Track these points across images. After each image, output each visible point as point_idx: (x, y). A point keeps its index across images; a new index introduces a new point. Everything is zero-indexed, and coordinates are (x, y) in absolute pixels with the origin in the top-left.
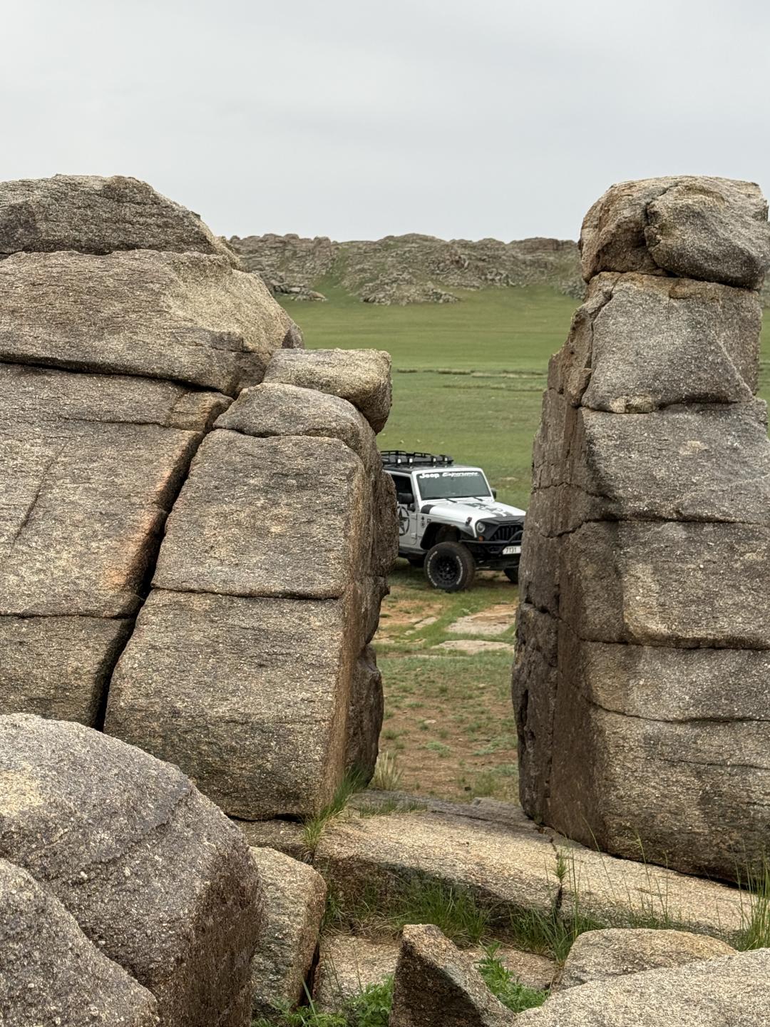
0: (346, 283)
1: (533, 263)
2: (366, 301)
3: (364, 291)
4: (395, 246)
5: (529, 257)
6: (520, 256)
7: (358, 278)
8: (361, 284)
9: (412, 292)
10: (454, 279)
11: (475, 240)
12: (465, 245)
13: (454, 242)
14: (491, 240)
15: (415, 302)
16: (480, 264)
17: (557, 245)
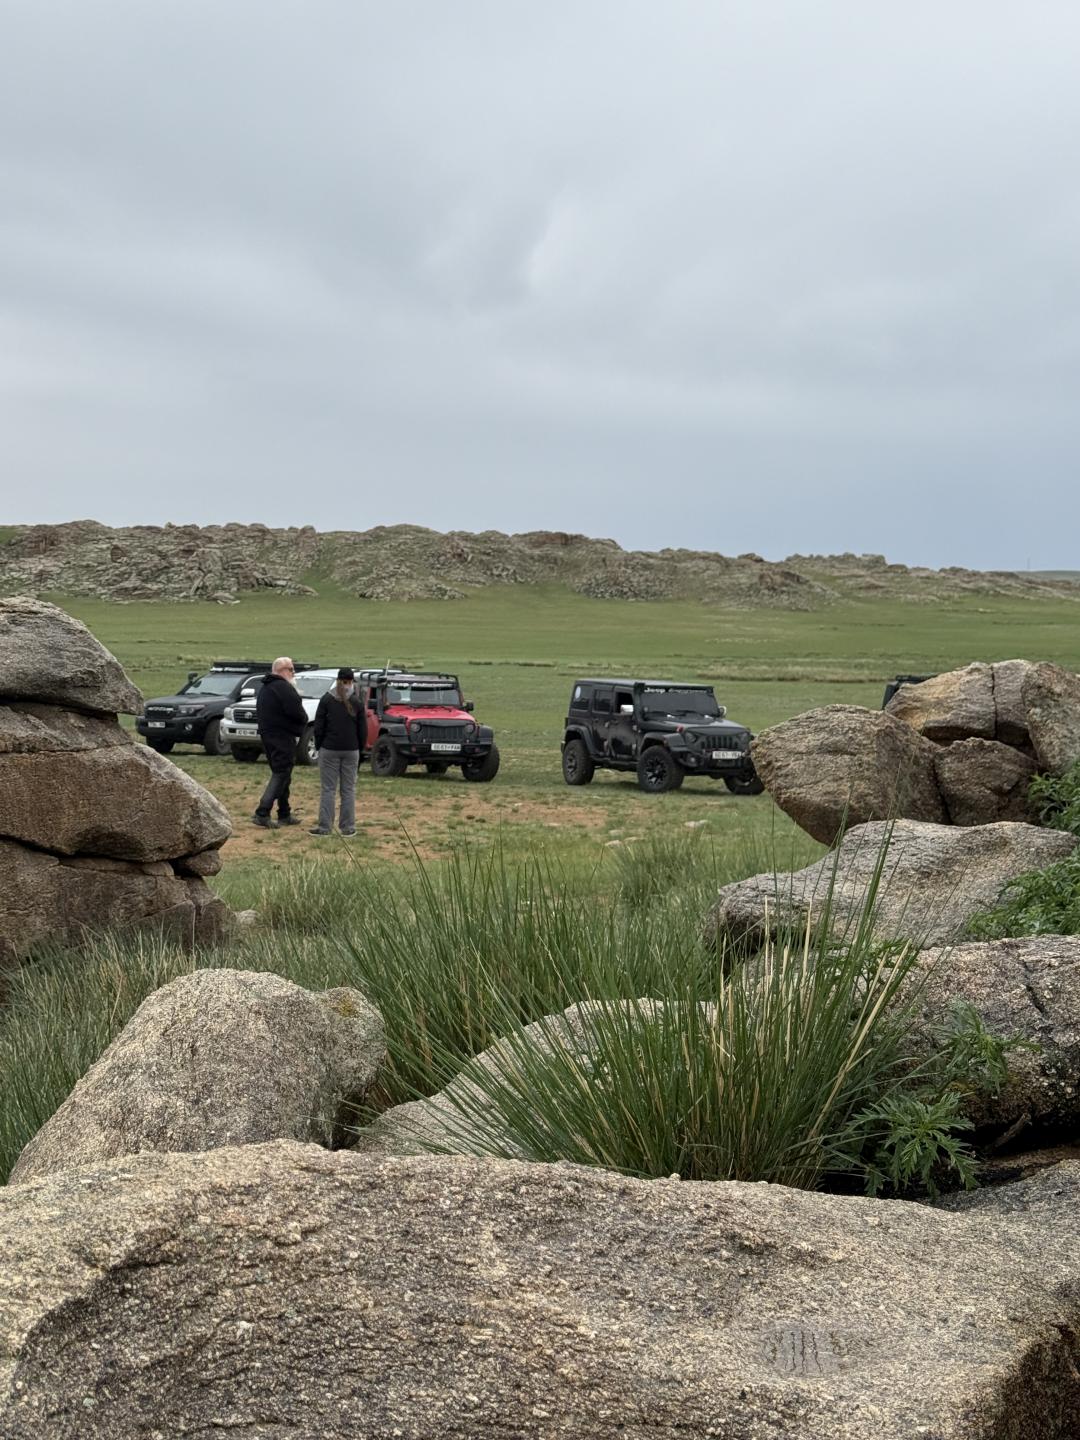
0: (336, 576)
1: (541, 559)
2: (363, 596)
3: (358, 585)
4: (387, 537)
5: (537, 552)
6: (528, 551)
7: (349, 571)
8: (354, 579)
9: (414, 587)
10: (458, 573)
11: (477, 532)
12: (466, 537)
13: (453, 534)
14: (494, 533)
15: (418, 598)
16: (484, 558)
17: (566, 540)
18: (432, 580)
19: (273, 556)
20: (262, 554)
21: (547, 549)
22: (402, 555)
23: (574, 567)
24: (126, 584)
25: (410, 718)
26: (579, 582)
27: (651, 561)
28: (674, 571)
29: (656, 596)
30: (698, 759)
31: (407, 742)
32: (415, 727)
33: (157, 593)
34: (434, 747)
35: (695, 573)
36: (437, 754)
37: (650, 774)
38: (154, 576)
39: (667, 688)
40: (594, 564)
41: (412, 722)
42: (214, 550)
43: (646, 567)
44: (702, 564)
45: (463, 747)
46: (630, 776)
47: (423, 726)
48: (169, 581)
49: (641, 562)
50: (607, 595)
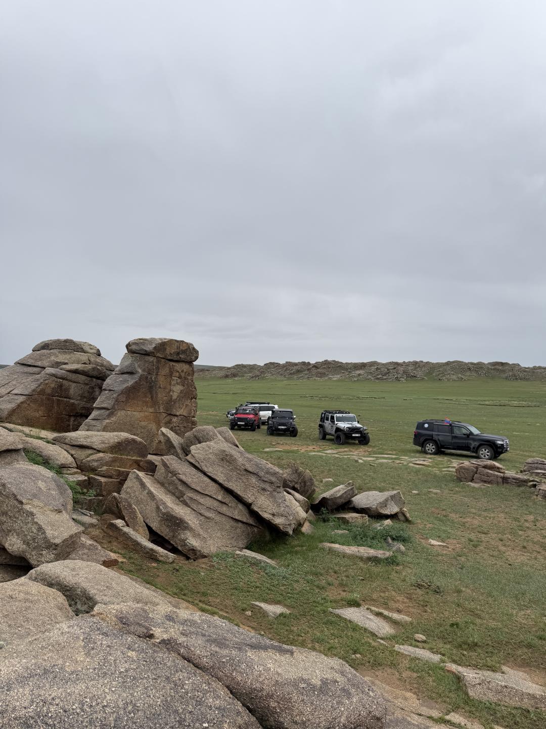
0: (434, 374)
1: (494, 369)
2: (440, 380)
3: (439, 377)
4: (450, 364)
5: (493, 367)
6: (490, 367)
7: (438, 373)
8: (439, 375)
9: (454, 377)
10: (468, 373)
11: (475, 362)
12: (472, 364)
13: (469, 363)
14: (481, 362)
15: (455, 380)
16: (477, 369)
17: (502, 364)
18: (460, 375)
19: (418, 369)
20: (415, 369)
21: (497, 367)
22: (453, 369)
23: (504, 371)
24: (378, 377)
26: (504, 376)
27: (526, 369)
28: (534, 372)
29: (527, 380)
33: (385, 379)
35: (540, 373)
38: (385, 375)
42: (401, 369)
44: (543, 370)
47: (238, 418)
48: (389, 376)
50: (512, 379)
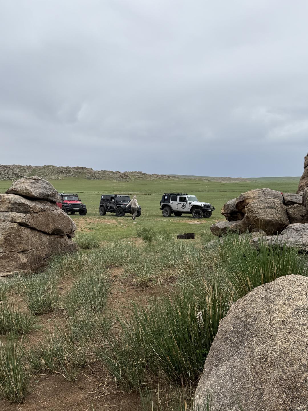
1: (78, 172)
9: (52, 177)
11: (65, 167)
13: (60, 167)
14: (68, 167)
15: (53, 179)
16: (66, 172)
17: (83, 168)
18: (56, 176)
19: (23, 171)
20: (21, 170)
21: (79, 170)
22: (49, 171)
23: (84, 173)
25: (69, 203)
26: (86, 176)
27: (99, 172)
28: (104, 174)
29: (100, 179)
30: (128, 210)
31: (68, 208)
32: (70, 205)
34: (74, 209)
35: (108, 175)
36: (75, 210)
37: (118, 213)
39: (121, 196)
40: (88, 173)
41: (69, 204)
42: (11, 170)
43: (98, 174)
44: (109, 173)
45: (80, 208)
46: (115, 214)
47: (71, 204)
49: (97, 173)
50: (91, 179)
